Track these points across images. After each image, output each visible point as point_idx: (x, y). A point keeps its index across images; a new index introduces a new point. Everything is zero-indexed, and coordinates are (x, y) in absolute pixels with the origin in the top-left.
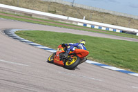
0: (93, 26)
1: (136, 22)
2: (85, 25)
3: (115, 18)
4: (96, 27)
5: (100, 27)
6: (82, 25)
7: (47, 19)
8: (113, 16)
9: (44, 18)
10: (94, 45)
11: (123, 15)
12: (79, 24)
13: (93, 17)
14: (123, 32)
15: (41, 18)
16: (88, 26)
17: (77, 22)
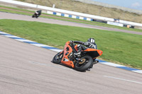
0: (63, 14)
1: (106, 10)
2: (55, 13)
3: (85, 7)
4: (66, 16)
5: (70, 16)
6: (52, 13)
7: (15, 7)
8: (84, 4)
9: (13, 7)
10: (65, 34)
11: (93, 3)
12: (49, 13)
13: (63, 5)
14: (94, 20)
15: (9, 6)
16: (58, 14)
17: (46, 11)
